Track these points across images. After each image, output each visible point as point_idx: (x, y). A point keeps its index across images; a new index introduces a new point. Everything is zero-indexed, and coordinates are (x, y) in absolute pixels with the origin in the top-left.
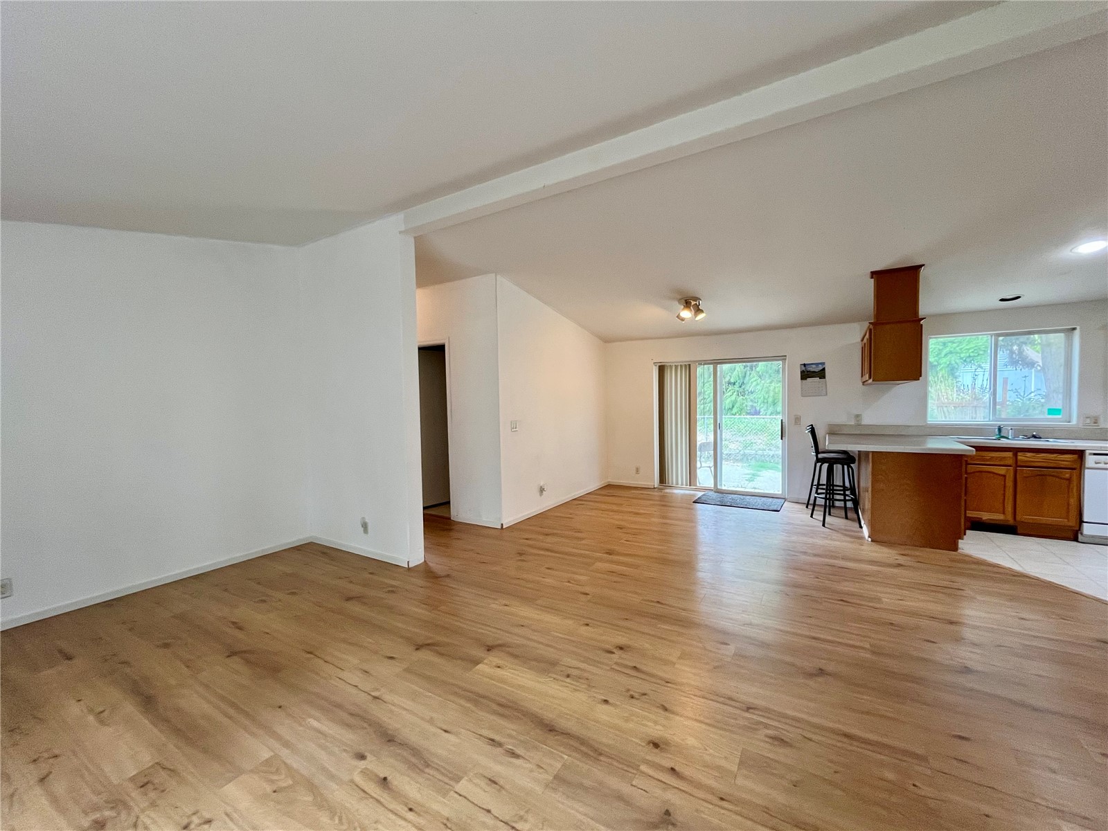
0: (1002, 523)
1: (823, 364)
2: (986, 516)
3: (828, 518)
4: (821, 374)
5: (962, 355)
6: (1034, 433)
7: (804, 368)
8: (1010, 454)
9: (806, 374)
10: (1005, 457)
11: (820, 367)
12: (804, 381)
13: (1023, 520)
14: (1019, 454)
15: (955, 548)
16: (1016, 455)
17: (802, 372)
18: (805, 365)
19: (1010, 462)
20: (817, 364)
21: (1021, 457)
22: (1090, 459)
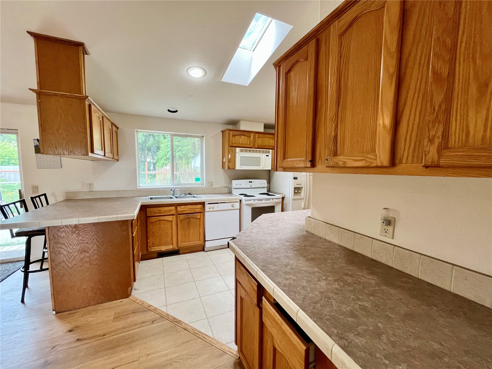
0: (172, 250)
2: (164, 248)
5: (184, 152)
6: (189, 192)
7: (37, 143)
8: (173, 208)
10: (171, 210)
12: (38, 155)
13: (182, 246)
14: (178, 207)
16: (176, 208)
17: (35, 147)
19: (174, 212)
21: (179, 209)
22: (207, 206)
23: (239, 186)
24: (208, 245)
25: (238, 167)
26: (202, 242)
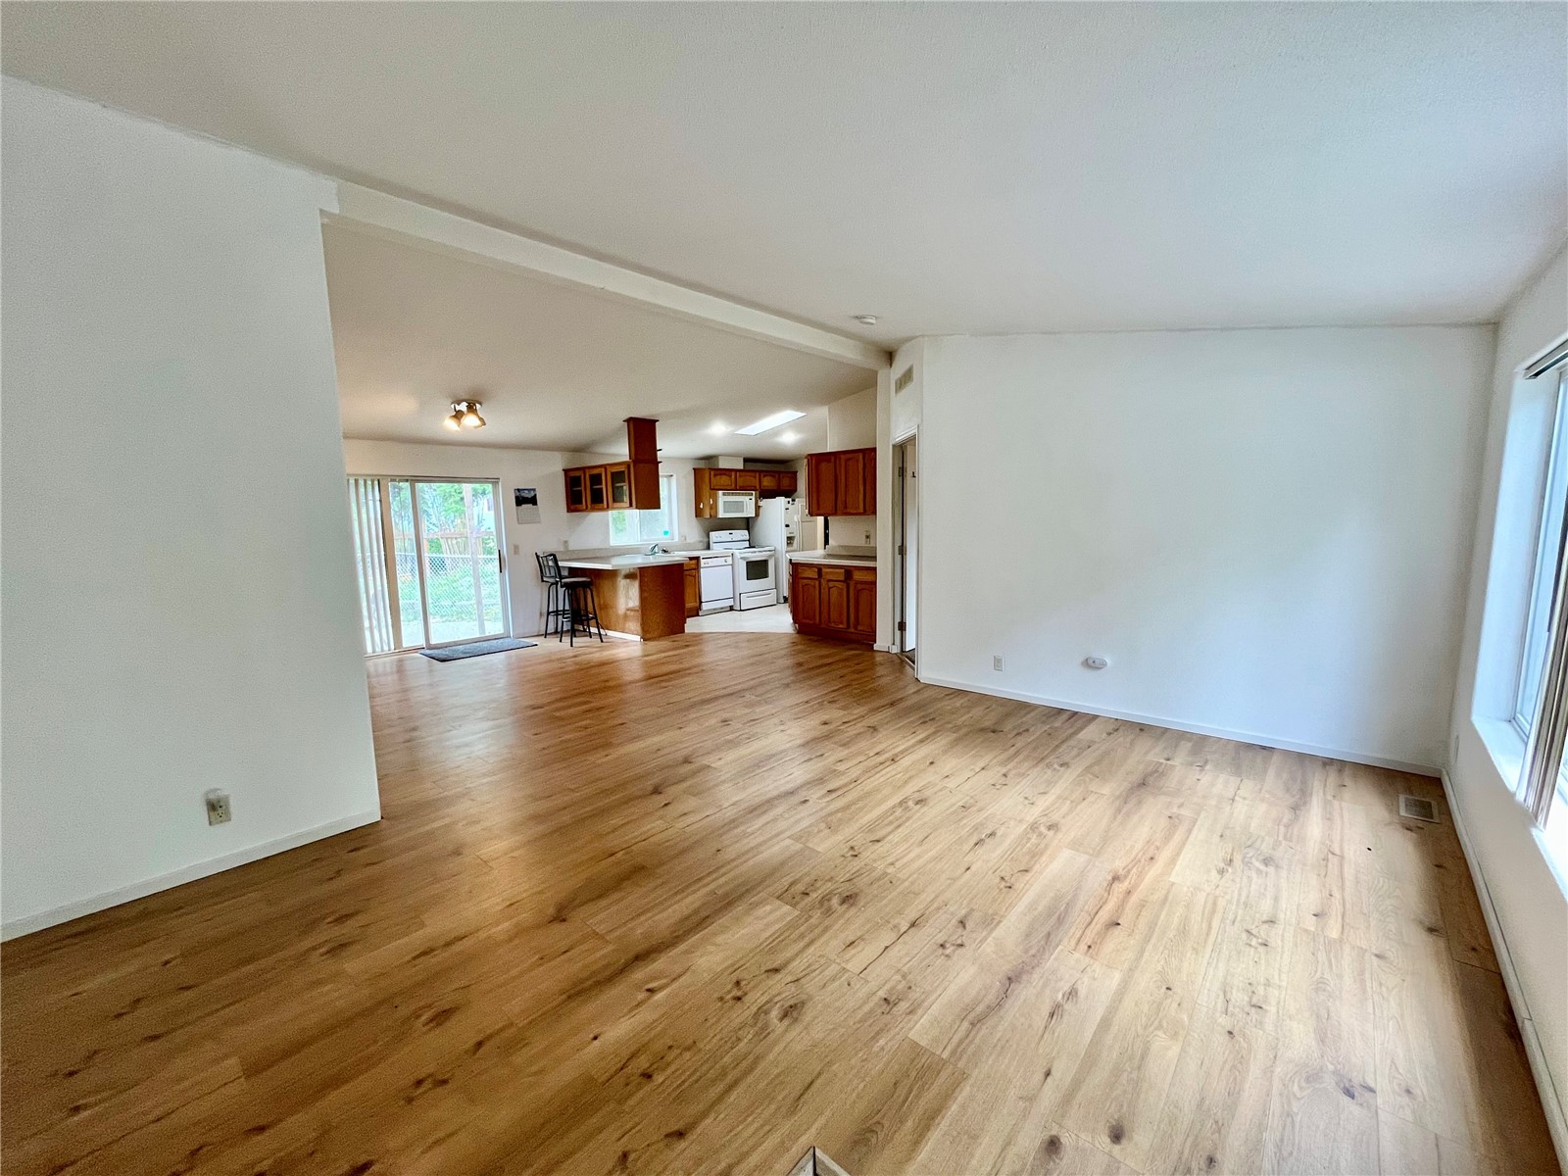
1: (534, 490)
3: (574, 639)
4: (533, 501)
6: (665, 549)
7: (517, 494)
9: (520, 501)
11: (532, 494)
12: (520, 508)
15: (682, 631)
17: (517, 498)
18: (518, 490)
20: (529, 490)
22: (702, 561)
23: (719, 540)
24: (705, 606)
25: (721, 514)
26: (698, 605)
